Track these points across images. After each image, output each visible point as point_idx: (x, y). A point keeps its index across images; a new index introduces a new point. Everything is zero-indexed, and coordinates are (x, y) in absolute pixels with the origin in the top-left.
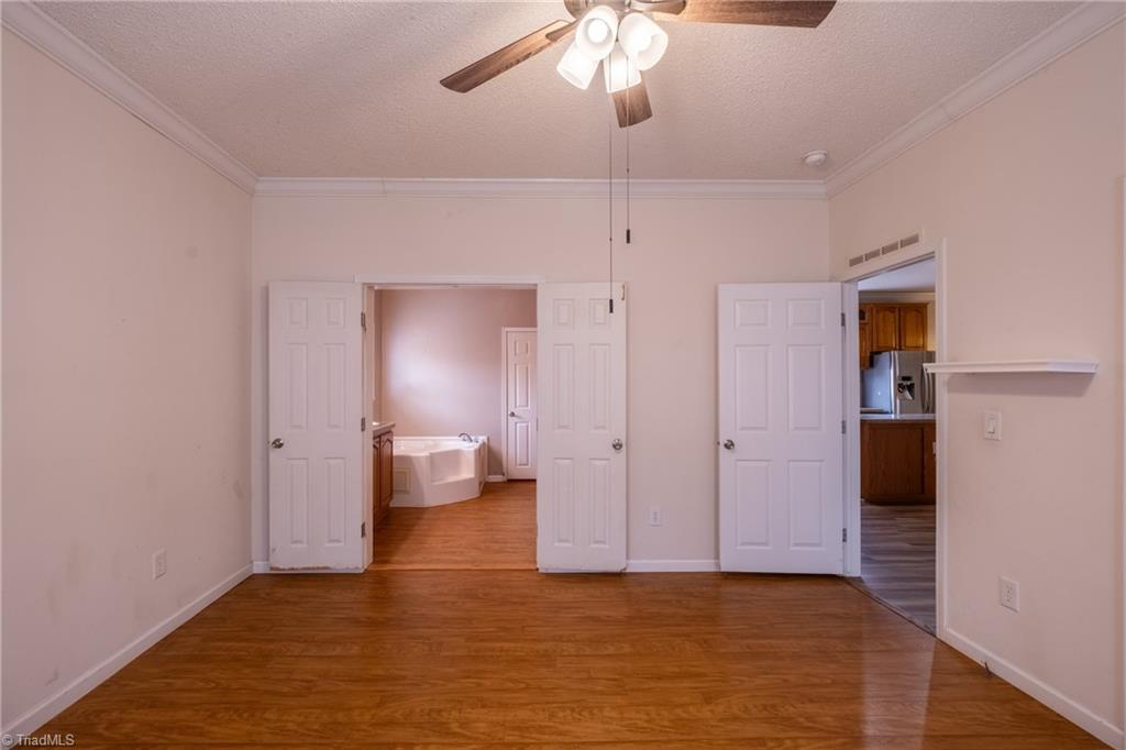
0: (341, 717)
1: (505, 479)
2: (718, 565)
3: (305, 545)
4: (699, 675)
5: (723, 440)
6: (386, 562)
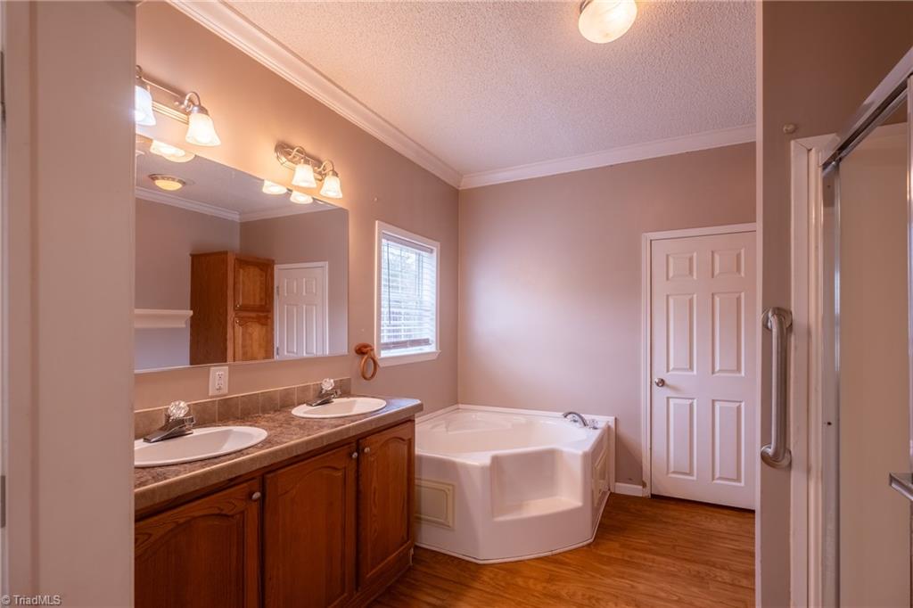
1: (646, 493)
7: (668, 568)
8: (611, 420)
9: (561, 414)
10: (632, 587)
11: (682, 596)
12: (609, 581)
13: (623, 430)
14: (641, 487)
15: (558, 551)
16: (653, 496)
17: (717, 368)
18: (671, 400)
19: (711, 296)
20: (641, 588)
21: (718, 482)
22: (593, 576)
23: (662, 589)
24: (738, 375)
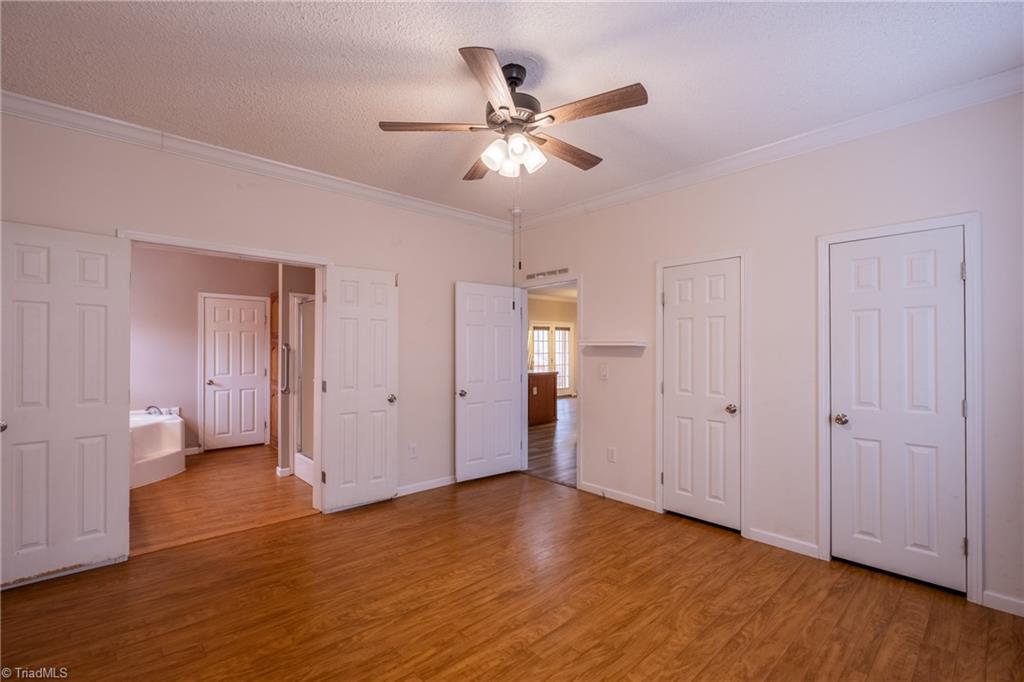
0: (261, 652)
1: (202, 450)
2: (455, 479)
3: (44, 547)
4: (489, 538)
5: (458, 392)
6: (144, 545)
8: (176, 409)
9: (144, 410)
13: (185, 415)
14: (197, 448)
16: (206, 451)
17: (243, 372)
18: (216, 392)
19: (239, 333)
21: (244, 433)
24: (253, 375)
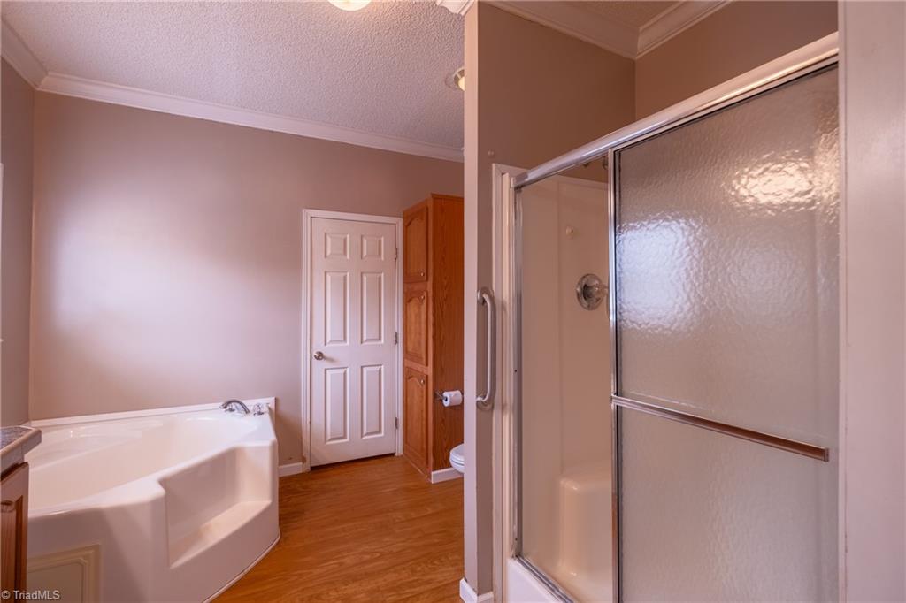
7: (359, 530)
8: (271, 401)
9: (221, 404)
10: (341, 564)
11: (381, 550)
12: (317, 571)
13: (284, 409)
14: (301, 463)
15: (249, 569)
16: (313, 468)
17: (365, 338)
18: (328, 371)
19: (359, 275)
20: (348, 561)
21: (367, 437)
22: (300, 574)
23: (364, 553)
24: (379, 343)
